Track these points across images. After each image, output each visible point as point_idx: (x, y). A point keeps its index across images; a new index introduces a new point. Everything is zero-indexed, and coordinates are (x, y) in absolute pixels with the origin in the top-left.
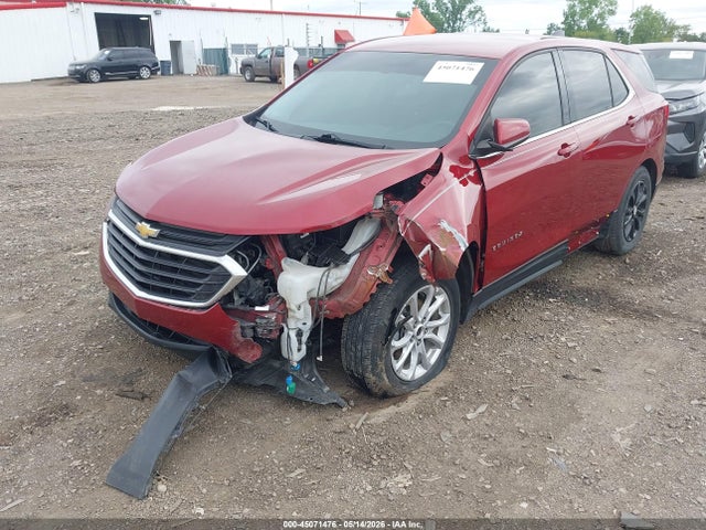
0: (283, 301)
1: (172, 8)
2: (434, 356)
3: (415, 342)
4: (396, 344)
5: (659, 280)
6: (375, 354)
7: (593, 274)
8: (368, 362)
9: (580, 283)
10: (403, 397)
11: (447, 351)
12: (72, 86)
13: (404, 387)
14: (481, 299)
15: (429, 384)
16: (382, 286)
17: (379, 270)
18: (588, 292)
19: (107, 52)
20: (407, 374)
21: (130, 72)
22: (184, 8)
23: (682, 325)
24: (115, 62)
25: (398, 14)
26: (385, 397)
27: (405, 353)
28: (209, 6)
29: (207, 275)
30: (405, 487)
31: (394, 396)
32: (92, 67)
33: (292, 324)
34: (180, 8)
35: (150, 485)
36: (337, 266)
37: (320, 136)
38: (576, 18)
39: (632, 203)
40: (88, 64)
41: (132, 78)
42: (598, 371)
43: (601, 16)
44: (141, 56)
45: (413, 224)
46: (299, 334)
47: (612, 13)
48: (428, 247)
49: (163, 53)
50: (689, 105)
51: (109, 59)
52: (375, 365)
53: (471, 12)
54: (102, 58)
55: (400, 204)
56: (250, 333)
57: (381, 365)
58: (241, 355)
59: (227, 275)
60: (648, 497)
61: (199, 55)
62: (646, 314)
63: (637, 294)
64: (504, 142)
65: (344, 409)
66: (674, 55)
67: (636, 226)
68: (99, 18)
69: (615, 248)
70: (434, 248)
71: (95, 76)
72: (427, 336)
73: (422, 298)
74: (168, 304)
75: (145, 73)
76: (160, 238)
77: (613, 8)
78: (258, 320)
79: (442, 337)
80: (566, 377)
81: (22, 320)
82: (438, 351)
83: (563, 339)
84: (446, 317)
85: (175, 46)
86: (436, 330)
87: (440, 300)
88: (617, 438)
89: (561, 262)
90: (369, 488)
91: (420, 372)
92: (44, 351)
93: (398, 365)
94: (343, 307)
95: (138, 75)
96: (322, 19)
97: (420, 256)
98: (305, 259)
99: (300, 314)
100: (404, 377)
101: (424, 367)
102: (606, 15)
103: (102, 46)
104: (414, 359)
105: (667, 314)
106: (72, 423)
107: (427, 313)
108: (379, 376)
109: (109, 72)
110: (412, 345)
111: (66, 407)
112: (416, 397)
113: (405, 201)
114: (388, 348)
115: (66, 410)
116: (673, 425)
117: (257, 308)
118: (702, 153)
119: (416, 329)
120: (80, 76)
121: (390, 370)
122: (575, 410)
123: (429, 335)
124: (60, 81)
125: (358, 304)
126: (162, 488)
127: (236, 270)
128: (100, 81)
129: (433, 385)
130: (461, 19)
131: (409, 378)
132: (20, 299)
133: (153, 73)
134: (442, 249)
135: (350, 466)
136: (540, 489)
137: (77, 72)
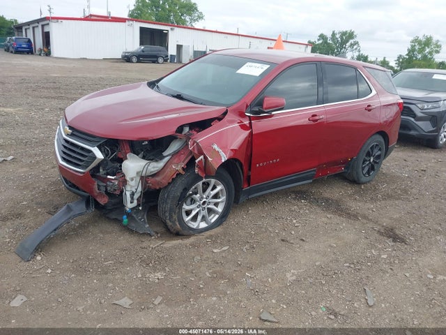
0: (124, 176)
1: (185, 28)
2: (214, 218)
3: (201, 208)
4: (186, 207)
5: (373, 200)
6: (171, 210)
7: (337, 191)
8: (167, 214)
9: (327, 195)
10: (188, 236)
11: (224, 217)
12: (122, 64)
13: (191, 231)
14: (249, 192)
15: (206, 232)
16: (179, 175)
17: (178, 167)
18: (327, 200)
19: (143, 47)
20: (194, 225)
21: (153, 59)
22: (191, 29)
23: (370, 225)
24: (145, 53)
25: (309, 42)
26: (178, 235)
27: (194, 213)
28: (202, 28)
29: (87, 156)
30: (158, 279)
31: (183, 235)
32: (133, 54)
33: (128, 188)
34: (189, 28)
35: (32, 255)
36: (157, 161)
37: (176, 95)
38: (416, 53)
39: (369, 154)
40: (132, 53)
41: (154, 62)
42: (303, 240)
43: (430, 53)
44: (160, 51)
45: (198, 144)
46: (132, 194)
47: (438, 52)
48: (202, 157)
49: (172, 51)
50: (435, 105)
51: (143, 51)
52: (171, 217)
53: (351, 44)
54: (140, 50)
55: (195, 133)
56: (103, 189)
57: (175, 217)
58: (98, 200)
59: (95, 157)
60: (285, 307)
61: (191, 53)
62: (352, 216)
63: (355, 205)
64: (266, 109)
65: (153, 237)
66: (435, 77)
67: (372, 168)
68: (142, 30)
69: (356, 179)
70: (205, 158)
71: (134, 59)
72: (209, 206)
73: (206, 186)
74: (71, 169)
75: (161, 60)
76: (72, 135)
77: (438, 49)
78: (108, 183)
79: (220, 209)
80: (283, 240)
81: (26, 172)
82: (217, 216)
83: (295, 221)
84: (223, 198)
85: (179, 47)
86: (216, 205)
87: (219, 188)
88: (288, 275)
89: (311, 181)
90: (140, 276)
91: (203, 225)
92: (26, 188)
93: (187, 219)
94: (158, 183)
95: (157, 61)
96: (261, 40)
97: (197, 161)
98: (141, 155)
99: (133, 183)
100: (192, 226)
101: (207, 223)
102: (434, 53)
103: (141, 44)
104: (199, 218)
105: (365, 217)
106: (17, 222)
107: (209, 193)
108: (174, 222)
109: (141, 58)
110: (198, 209)
111: (20, 214)
112: (195, 237)
113: (198, 132)
114: (180, 208)
115: (19, 216)
116: (325, 274)
117: (108, 177)
118: (442, 135)
119: (202, 202)
120: (127, 59)
121: (181, 220)
122: (275, 257)
123: (211, 206)
124: (117, 60)
125: (165, 182)
126: (39, 258)
127: (99, 155)
128: (137, 62)
129: (208, 233)
130: (345, 48)
131: (195, 227)
132: (31, 162)
133: (166, 61)
134: (210, 159)
135: (137, 264)
136: (228, 292)
137: (126, 56)
